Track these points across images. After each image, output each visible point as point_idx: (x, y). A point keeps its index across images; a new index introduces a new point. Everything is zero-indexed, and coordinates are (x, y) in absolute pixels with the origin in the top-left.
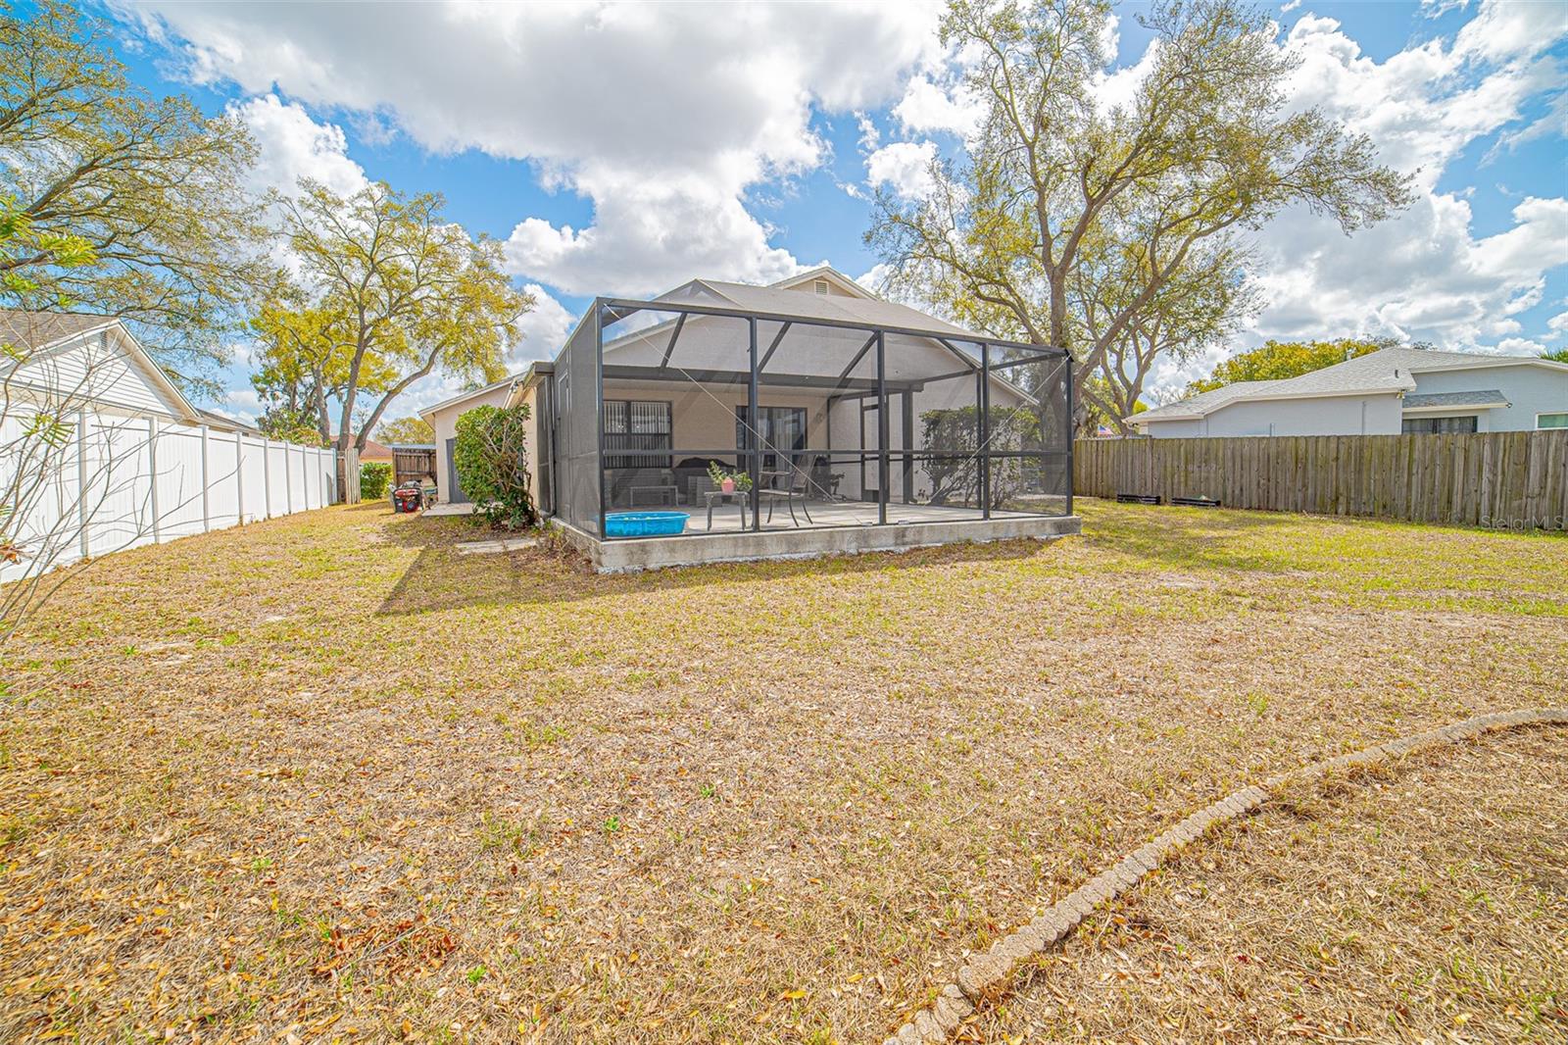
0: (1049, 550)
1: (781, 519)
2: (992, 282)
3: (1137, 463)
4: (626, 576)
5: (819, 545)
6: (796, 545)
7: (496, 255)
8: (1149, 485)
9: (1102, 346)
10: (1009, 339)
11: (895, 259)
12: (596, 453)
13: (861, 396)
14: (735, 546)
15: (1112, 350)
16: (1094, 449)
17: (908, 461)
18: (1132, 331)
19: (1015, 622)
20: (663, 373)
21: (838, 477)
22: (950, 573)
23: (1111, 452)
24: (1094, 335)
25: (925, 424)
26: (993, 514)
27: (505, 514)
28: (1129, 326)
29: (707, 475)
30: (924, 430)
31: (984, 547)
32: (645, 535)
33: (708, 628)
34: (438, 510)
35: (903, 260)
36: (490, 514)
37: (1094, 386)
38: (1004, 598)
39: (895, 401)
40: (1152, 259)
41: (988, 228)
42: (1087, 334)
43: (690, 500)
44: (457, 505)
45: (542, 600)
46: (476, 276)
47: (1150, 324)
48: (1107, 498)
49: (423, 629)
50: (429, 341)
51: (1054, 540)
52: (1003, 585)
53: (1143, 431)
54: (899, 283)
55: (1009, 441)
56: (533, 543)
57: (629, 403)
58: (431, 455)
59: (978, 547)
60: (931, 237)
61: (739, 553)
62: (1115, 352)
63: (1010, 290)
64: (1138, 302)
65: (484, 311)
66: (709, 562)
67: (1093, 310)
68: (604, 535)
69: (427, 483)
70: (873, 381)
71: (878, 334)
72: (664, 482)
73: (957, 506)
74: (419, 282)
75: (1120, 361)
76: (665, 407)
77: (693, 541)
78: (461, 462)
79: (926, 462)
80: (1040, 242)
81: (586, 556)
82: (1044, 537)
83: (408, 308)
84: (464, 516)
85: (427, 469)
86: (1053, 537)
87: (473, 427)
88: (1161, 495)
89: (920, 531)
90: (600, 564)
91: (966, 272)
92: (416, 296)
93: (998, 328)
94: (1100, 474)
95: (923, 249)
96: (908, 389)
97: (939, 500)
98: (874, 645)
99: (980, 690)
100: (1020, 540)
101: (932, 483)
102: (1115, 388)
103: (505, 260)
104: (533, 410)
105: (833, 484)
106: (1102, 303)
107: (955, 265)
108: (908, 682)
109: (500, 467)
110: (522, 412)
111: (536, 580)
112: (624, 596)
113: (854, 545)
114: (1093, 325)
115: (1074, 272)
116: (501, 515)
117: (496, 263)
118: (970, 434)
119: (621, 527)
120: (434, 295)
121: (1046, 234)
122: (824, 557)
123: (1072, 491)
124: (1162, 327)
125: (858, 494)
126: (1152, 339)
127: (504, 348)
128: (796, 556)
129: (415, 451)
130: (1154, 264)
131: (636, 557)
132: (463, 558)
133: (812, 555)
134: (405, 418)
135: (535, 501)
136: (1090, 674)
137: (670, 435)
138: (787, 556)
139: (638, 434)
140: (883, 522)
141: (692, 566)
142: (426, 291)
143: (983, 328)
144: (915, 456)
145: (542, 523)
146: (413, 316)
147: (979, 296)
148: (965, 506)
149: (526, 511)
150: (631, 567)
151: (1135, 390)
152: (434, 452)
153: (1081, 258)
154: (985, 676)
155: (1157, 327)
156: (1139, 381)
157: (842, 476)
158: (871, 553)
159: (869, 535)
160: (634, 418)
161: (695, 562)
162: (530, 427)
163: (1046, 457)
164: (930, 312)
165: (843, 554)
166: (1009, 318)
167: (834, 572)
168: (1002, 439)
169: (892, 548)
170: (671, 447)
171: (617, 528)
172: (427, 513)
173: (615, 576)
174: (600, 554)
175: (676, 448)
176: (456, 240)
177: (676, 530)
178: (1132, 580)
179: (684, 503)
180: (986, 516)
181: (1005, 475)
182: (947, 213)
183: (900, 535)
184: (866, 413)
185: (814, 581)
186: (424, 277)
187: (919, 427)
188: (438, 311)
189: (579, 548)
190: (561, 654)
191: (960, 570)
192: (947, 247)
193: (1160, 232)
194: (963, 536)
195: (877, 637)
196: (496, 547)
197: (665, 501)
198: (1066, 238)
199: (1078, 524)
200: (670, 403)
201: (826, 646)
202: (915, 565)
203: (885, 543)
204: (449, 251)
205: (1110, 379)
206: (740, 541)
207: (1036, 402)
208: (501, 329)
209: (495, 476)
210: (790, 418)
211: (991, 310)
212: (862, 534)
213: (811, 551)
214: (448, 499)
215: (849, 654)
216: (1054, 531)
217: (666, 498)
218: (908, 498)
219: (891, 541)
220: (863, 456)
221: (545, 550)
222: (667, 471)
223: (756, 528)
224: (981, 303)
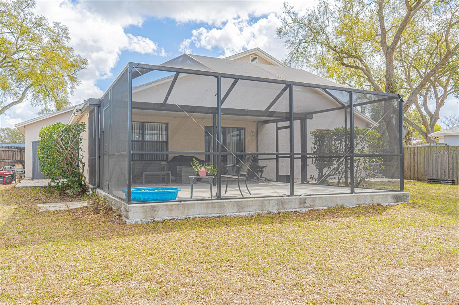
0: (391, 211)
1: (232, 191)
2: (350, 56)
3: (439, 160)
4: (142, 225)
5: (255, 208)
6: (242, 208)
7: (65, 35)
8: (447, 173)
9: (415, 92)
10: (360, 88)
11: (295, 44)
12: (127, 152)
13: (276, 121)
14: (207, 207)
15: (421, 95)
16: (412, 152)
17: (304, 159)
18: (433, 83)
19: (377, 257)
20: (164, 107)
21: (263, 167)
22: (333, 225)
23: (423, 154)
24: (410, 86)
25: (313, 137)
26: (356, 190)
27: (69, 187)
28: (431, 80)
29: (191, 166)
30: (313, 141)
31: (352, 210)
32: (154, 201)
33: (194, 258)
34: (25, 183)
35: (299, 44)
36: (59, 186)
37: (410, 115)
38: (368, 241)
39: (297, 124)
40: (446, 41)
41: (349, 25)
42: (405, 85)
43: (178, 180)
44: (37, 180)
45: (92, 239)
46: (52, 47)
47: (444, 79)
48: (421, 180)
49: (16, 258)
50: (23, 84)
51: (394, 205)
52: (366, 233)
53: (442, 141)
54: (297, 57)
55: (363, 147)
56: (86, 204)
57: (143, 123)
58: (21, 150)
59: (349, 209)
60: (316, 31)
61: (209, 212)
62: (423, 96)
63: (361, 61)
64: (437, 67)
65: (57, 68)
66: (192, 217)
67: (409, 71)
68: (130, 199)
69: (18, 167)
70: (286, 113)
71: (289, 86)
72: (163, 169)
73: (332, 185)
74: (17, 49)
75: (425, 101)
76: (164, 126)
77: (183, 204)
78: (42, 155)
79: (314, 159)
80: (379, 33)
81: (118, 212)
82: (387, 204)
83: (10, 64)
84: (42, 187)
85: (19, 159)
86: (392, 204)
87: (51, 135)
88: (455, 179)
89: (314, 200)
90: (127, 218)
91: (336, 51)
92: (15, 57)
93: (353, 82)
94: (416, 166)
95: (311, 38)
96: (304, 117)
97: (322, 181)
98: (294, 269)
99: (363, 300)
100: (373, 206)
101: (318, 171)
102: (422, 116)
103: (70, 39)
104: (87, 126)
105: (260, 171)
106: (415, 67)
107: (329, 46)
108: (318, 294)
109: (66, 159)
110: (81, 127)
111: (88, 227)
112: (142, 237)
113: (276, 208)
114: (409, 79)
115: (398, 50)
116: (66, 187)
117: (65, 40)
118: (340, 143)
119: (140, 196)
120: (26, 56)
121: (383, 29)
122: (259, 215)
123: (403, 177)
124: (451, 81)
125: (274, 178)
126: (445, 88)
127: (68, 90)
128: (242, 214)
129: (11, 148)
130: (447, 44)
131: (149, 214)
132: (42, 213)
133: (252, 213)
134: (5, 127)
135: (86, 179)
136: (430, 291)
137: (167, 142)
138: (237, 214)
139: (148, 141)
140: (292, 194)
141: (182, 219)
142: (21, 54)
143: (344, 83)
144: (308, 156)
145: (91, 192)
146: (14, 69)
147: (343, 64)
148: (338, 185)
149: (80, 184)
150: (146, 220)
151: (434, 117)
152: (24, 148)
153: (402, 42)
154: (364, 291)
155: (448, 81)
156: (437, 112)
157: (265, 167)
158: (285, 213)
159: (285, 202)
160: (146, 132)
161: (184, 217)
162: (85, 136)
163: (385, 157)
164: (315, 73)
165: (269, 213)
166: (359, 77)
167: (265, 223)
168: (359, 147)
169: (298, 210)
170: (167, 150)
171: (137, 196)
172: (18, 185)
173: (136, 225)
174: (127, 212)
175: (170, 150)
176: (40, 25)
177: (171, 198)
178: (445, 231)
179: (175, 182)
180: (352, 192)
181: (361, 167)
182: (325, 17)
183: (303, 202)
184: (279, 131)
185: (255, 229)
186: (21, 46)
187: (310, 140)
188: (29, 66)
189: (114, 208)
190: (105, 274)
191: (339, 223)
192: (324, 37)
193: (451, 26)
194: (339, 203)
195: (295, 265)
196: (61, 206)
197: (164, 180)
198: (395, 31)
199: (408, 197)
200: (167, 124)
201: (265, 270)
202: (312, 219)
203: (293, 206)
204: (37, 31)
205: (420, 111)
206: (210, 205)
207: (376, 124)
208: (66, 78)
209: (63, 164)
210: (236, 133)
211: (349, 72)
212: (281, 201)
213: (251, 211)
214: (31, 177)
215: (279, 275)
216: (393, 201)
217: (163, 178)
218: (304, 180)
219: (298, 206)
220: (277, 156)
221: (93, 208)
222: (165, 163)
223: (219, 197)
224: (343, 68)
